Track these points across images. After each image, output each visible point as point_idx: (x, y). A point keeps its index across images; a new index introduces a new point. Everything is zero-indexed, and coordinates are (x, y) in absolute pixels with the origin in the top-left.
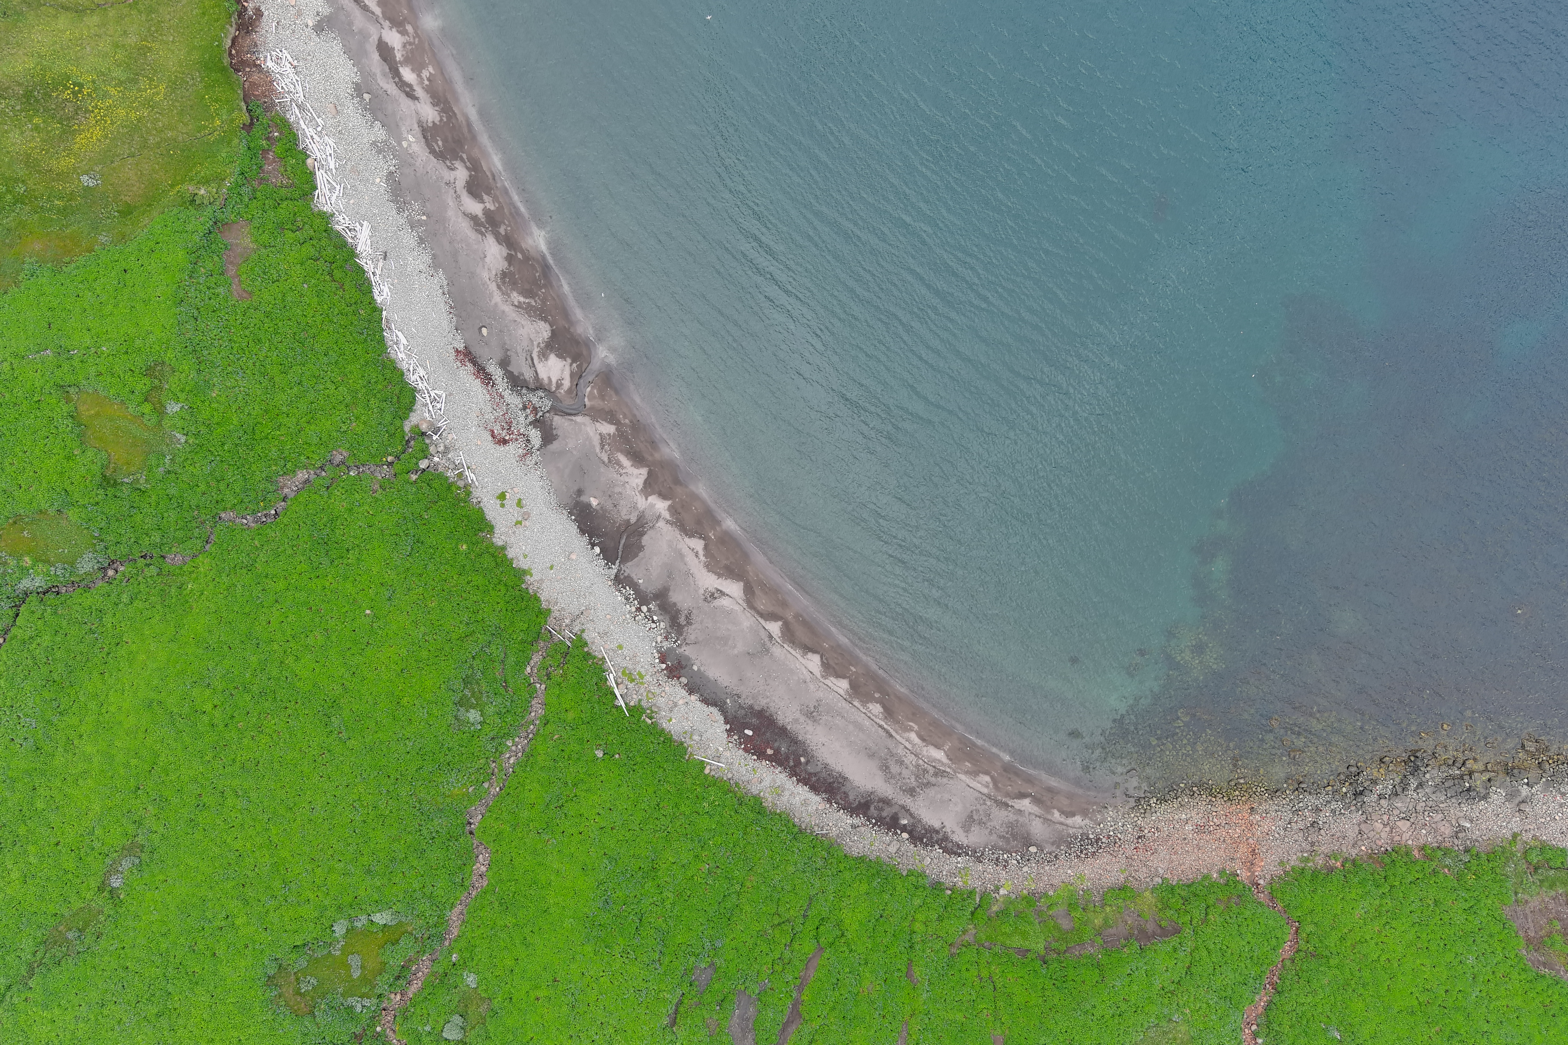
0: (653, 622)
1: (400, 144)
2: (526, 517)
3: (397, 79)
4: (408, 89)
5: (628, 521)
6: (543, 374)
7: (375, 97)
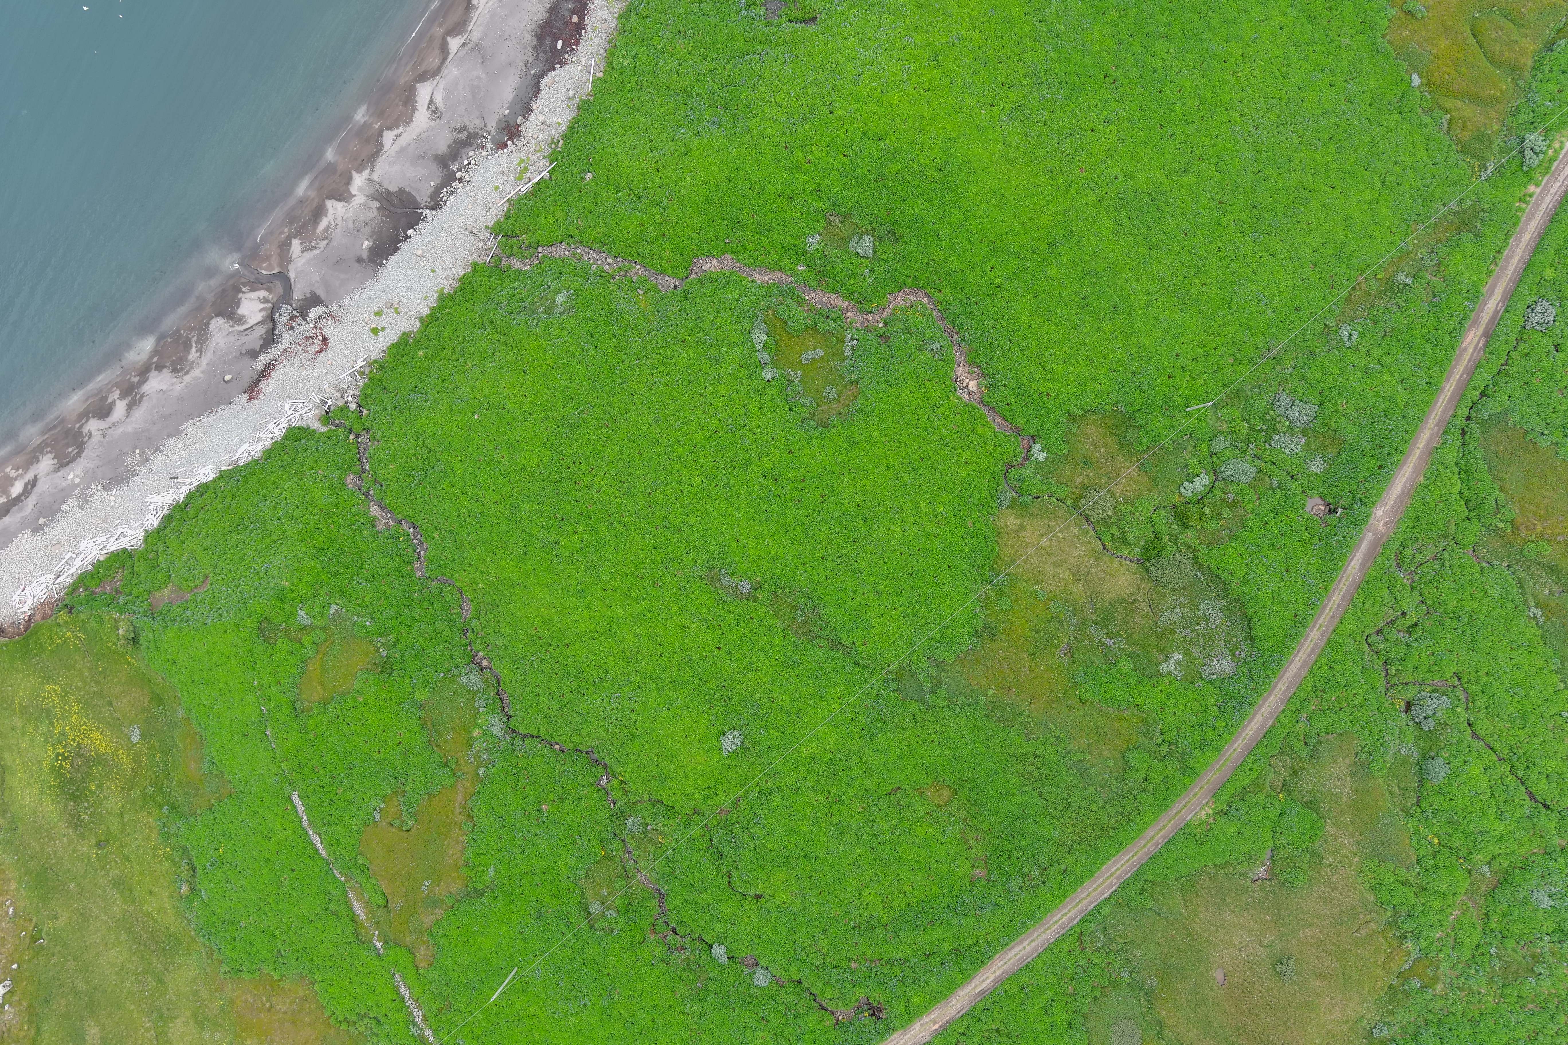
0: (469, 163)
1: (78, 485)
2: (389, 305)
3: (23, 498)
4: (29, 487)
5: (378, 209)
6: (259, 317)
7: (41, 514)
